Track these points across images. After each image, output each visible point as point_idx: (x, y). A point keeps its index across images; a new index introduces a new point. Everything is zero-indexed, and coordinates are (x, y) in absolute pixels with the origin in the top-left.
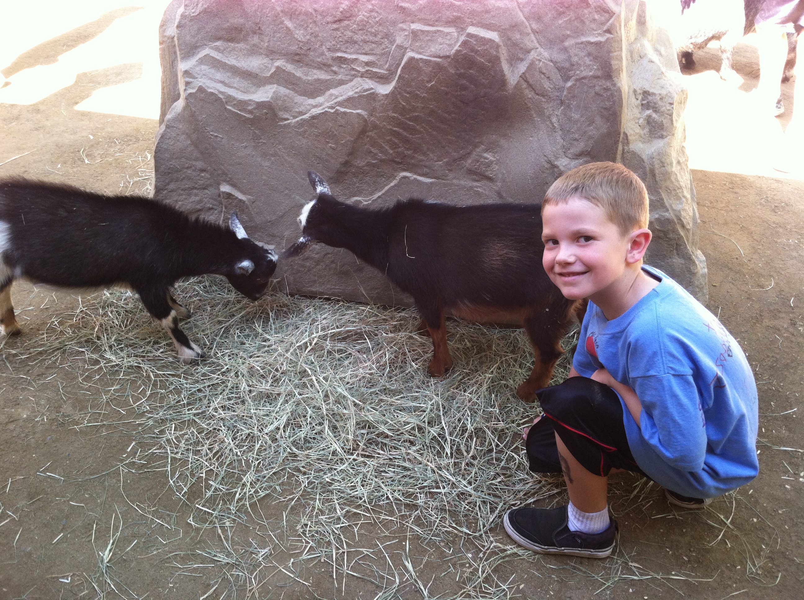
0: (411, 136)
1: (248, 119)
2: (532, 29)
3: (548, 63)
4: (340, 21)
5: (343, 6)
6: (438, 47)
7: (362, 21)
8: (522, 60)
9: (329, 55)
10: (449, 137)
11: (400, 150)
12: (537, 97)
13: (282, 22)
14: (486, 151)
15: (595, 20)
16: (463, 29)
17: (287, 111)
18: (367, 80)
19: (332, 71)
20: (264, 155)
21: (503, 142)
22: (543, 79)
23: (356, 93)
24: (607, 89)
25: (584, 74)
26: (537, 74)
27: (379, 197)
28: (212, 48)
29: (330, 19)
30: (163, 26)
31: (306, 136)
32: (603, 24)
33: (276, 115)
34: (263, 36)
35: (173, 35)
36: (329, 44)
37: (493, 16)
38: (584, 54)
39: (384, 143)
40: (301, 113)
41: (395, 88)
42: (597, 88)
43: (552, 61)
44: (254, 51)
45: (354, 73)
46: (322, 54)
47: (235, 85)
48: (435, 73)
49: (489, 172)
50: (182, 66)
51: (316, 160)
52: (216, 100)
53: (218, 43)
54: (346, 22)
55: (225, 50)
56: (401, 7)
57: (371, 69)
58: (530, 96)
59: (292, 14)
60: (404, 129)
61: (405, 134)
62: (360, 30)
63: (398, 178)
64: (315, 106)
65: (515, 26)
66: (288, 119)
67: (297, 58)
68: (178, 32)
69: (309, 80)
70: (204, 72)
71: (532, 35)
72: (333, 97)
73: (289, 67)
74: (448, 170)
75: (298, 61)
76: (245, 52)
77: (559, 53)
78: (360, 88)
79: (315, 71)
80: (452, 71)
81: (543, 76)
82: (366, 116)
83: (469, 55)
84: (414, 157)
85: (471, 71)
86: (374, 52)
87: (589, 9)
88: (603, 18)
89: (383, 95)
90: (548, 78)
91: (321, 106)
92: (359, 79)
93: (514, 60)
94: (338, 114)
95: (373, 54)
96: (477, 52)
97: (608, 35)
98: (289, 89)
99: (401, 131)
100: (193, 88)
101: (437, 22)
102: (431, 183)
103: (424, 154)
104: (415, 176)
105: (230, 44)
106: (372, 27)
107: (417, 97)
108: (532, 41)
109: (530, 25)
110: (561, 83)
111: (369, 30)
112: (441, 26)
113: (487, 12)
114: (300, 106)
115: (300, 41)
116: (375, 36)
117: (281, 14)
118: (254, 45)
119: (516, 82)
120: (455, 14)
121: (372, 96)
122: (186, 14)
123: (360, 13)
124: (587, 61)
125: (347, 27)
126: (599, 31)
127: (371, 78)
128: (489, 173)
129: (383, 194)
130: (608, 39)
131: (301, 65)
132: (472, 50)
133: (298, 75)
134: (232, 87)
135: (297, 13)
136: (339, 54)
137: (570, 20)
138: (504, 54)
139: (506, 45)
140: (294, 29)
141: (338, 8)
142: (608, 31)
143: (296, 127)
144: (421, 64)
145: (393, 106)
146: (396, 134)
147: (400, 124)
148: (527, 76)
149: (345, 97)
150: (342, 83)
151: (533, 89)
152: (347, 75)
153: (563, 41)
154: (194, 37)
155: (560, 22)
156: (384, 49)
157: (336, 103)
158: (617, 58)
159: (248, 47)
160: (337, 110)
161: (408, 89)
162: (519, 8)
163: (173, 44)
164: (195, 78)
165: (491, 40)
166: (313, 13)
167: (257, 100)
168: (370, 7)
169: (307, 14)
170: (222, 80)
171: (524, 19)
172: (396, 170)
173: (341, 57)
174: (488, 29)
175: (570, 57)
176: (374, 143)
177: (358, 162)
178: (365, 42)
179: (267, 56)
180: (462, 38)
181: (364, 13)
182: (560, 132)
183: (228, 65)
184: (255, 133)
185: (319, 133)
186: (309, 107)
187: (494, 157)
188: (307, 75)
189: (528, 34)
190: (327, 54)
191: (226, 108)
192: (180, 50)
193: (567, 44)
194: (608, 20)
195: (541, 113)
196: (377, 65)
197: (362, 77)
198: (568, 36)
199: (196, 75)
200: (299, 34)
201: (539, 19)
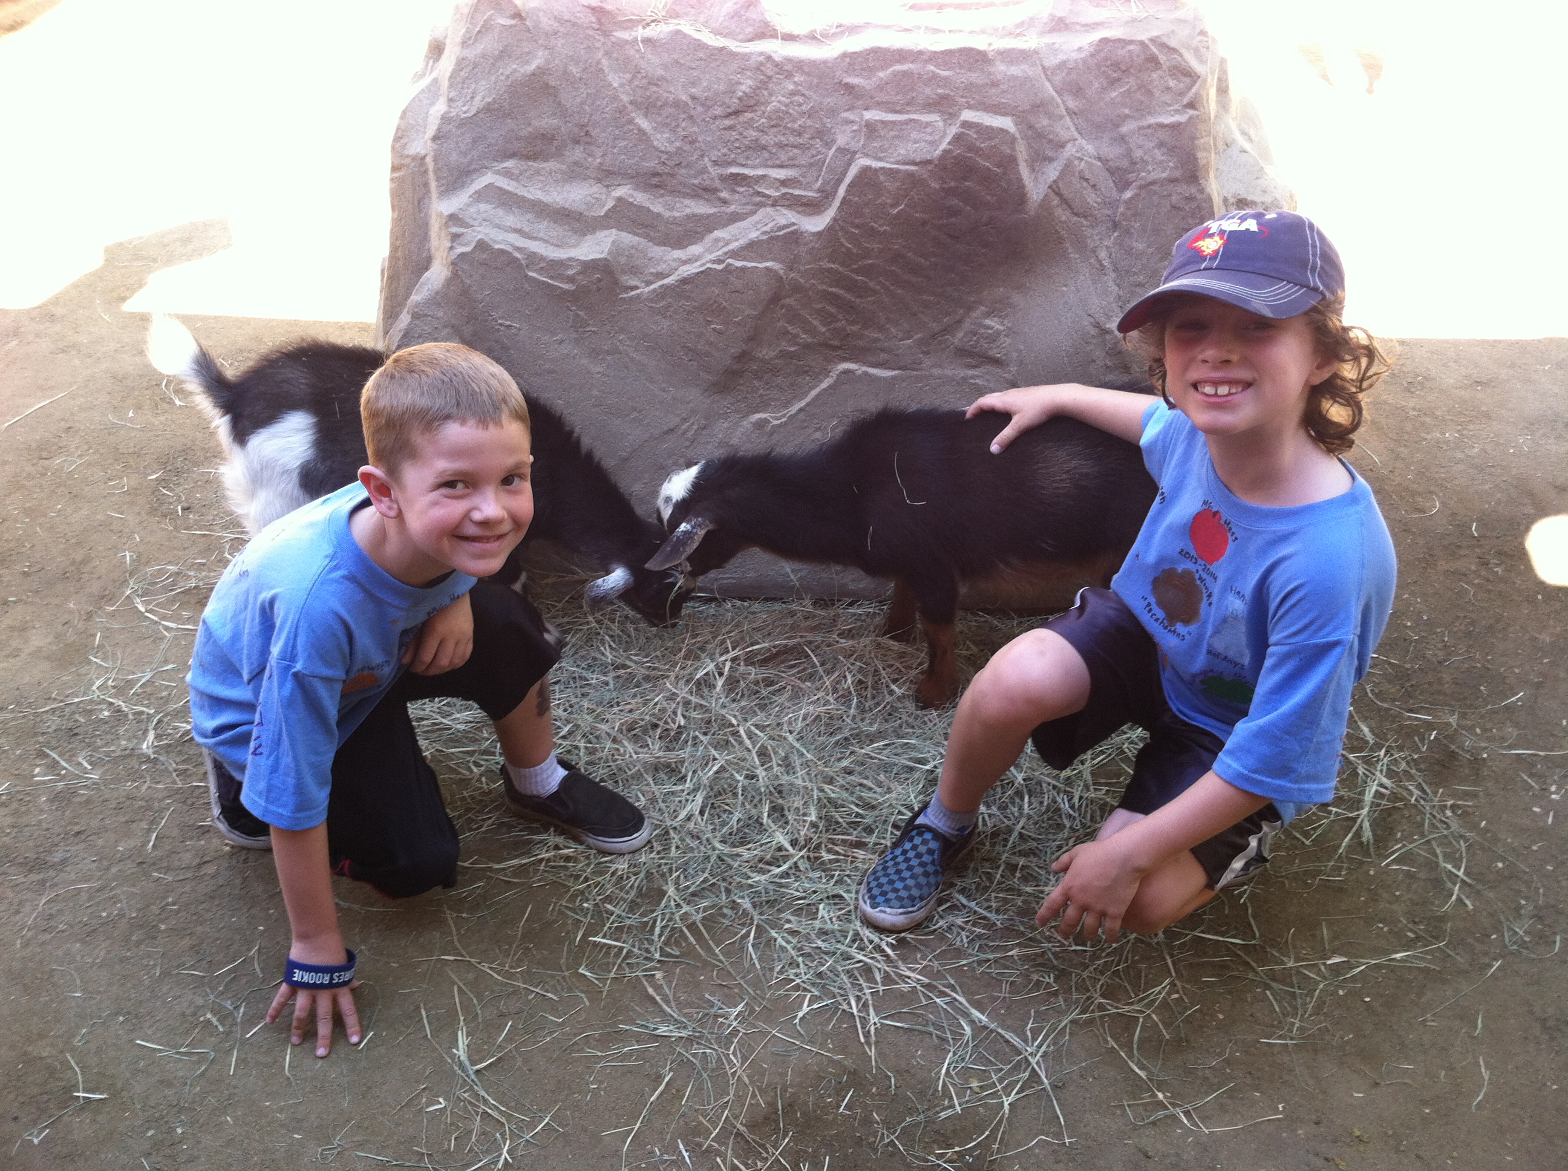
0: (858, 300)
1: (567, 291)
2: (1067, 109)
3: (1095, 162)
4: (736, 113)
5: (743, 88)
6: (911, 147)
7: (777, 111)
8: (1051, 160)
9: (714, 171)
10: (925, 297)
11: (839, 325)
12: (1075, 218)
13: (631, 121)
14: (988, 315)
15: (1168, 89)
16: (953, 116)
17: (635, 274)
18: (785, 211)
19: (720, 199)
20: (595, 353)
21: (1017, 298)
22: (1085, 189)
23: (764, 233)
24: (1190, 199)
25: (1154, 176)
26: (1075, 180)
27: (801, 410)
28: (498, 173)
29: (718, 111)
30: (401, 138)
31: (668, 314)
32: (1182, 94)
33: (616, 282)
34: (592, 148)
35: (423, 152)
36: (716, 153)
37: (1003, 92)
38: (1153, 145)
39: (811, 315)
40: (661, 276)
41: (835, 220)
42: (1174, 198)
43: (1099, 159)
44: (575, 173)
45: (758, 199)
46: (704, 171)
47: (541, 235)
48: (906, 189)
49: (995, 351)
50: (441, 207)
51: (686, 355)
52: (509, 264)
53: (509, 164)
54: (748, 115)
55: (521, 174)
56: (847, 84)
57: (791, 191)
58: (1064, 218)
59: (649, 107)
60: (848, 289)
61: (849, 296)
62: (773, 126)
63: (834, 375)
64: (688, 262)
65: (1040, 106)
66: (637, 288)
67: (655, 180)
68: (436, 147)
69: (675, 218)
70: (485, 215)
71: (1068, 118)
72: (721, 244)
73: (640, 198)
74: (923, 352)
75: (657, 186)
76: (559, 176)
77: (1111, 144)
78: (770, 225)
79: (687, 202)
80: (935, 185)
81: (1085, 184)
82: (782, 272)
83: (966, 157)
84: (862, 335)
85: (967, 184)
86: (797, 162)
87: (1159, 72)
88: (1182, 85)
89: (814, 234)
90: (1094, 186)
91: (696, 261)
92: (769, 209)
93: (1039, 159)
94: (730, 272)
95: (794, 166)
96: (978, 151)
97: (1191, 112)
98: (638, 235)
99: (842, 292)
100: (465, 245)
101: (910, 104)
102: (893, 378)
103: (881, 329)
104: (864, 369)
105: (530, 164)
106: (794, 121)
107: (872, 233)
108: (1068, 128)
109: (1063, 102)
110: (1115, 194)
111: (789, 125)
112: (915, 112)
113: (995, 84)
114: (658, 264)
115: (662, 152)
116: (800, 135)
117: (630, 107)
118: (575, 163)
119: (1041, 197)
120: (939, 91)
121: (794, 237)
122: (451, 115)
123: (773, 98)
124: (1158, 154)
125: (749, 124)
126: (1176, 107)
127: (789, 207)
128: (994, 353)
129: (808, 404)
130: (1191, 118)
131: (662, 192)
132: (972, 148)
133: (655, 210)
134: (535, 239)
135: (659, 103)
136: (734, 170)
137: (1129, 91)
138: (1022, 152)
139: (1025, 137)
140: (652, 132)
141: (734, 92)
142: (1191, 105)
143: (651, 300)
144: (882, 178)
145: (830, 250)
146: (833, 299)
147: (839, 280)
148: (1061, 185)
149: (742, 242)
150: (735, 218)
151: (1069, 206)
152: (747, 204)
153: (1118, 126)
154: (464, 154)
155: (1114, 94)
156: (813, 156)
157: (726, 253)
158: (1205, 149)
159: (564, 167)
160: (729, 265)
161: (857, 221)
162: (1046, 75)
163: (422, 169)
164: (468, 226)
165: (1002, 130)
166: (690, 102)
167: (583, 258)
168: (791, 87)
169: (677, 104)
170: (519, 226)
171: (1054, 94)
172: (829, 361)
173: (738, 174)
174: (996, 113)
175: (1129, 151)
176: (794, 317)
177: (764, 352)
178: (781, 146)
179: (599, 181)
180: (953, 130)
181: (780, 98)
182: (1113, 275)
183: (529, 200)
184: (578, 315)
185: (694, 307)
186: (674, 264)
187: (1002, 324)
188: (671, 209)
189: (1061, 117)
190: (711, 170)
191: (527, 275)
192: (438, 179)
193: (1124, 129)
194: (1190, 88)
195: (1081, 244)
196: (801, 184)
197: (773, 205)
198: (1127, 116)
199: (471, 222)
200: (662, 140)
201: (1077, 90)
